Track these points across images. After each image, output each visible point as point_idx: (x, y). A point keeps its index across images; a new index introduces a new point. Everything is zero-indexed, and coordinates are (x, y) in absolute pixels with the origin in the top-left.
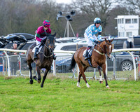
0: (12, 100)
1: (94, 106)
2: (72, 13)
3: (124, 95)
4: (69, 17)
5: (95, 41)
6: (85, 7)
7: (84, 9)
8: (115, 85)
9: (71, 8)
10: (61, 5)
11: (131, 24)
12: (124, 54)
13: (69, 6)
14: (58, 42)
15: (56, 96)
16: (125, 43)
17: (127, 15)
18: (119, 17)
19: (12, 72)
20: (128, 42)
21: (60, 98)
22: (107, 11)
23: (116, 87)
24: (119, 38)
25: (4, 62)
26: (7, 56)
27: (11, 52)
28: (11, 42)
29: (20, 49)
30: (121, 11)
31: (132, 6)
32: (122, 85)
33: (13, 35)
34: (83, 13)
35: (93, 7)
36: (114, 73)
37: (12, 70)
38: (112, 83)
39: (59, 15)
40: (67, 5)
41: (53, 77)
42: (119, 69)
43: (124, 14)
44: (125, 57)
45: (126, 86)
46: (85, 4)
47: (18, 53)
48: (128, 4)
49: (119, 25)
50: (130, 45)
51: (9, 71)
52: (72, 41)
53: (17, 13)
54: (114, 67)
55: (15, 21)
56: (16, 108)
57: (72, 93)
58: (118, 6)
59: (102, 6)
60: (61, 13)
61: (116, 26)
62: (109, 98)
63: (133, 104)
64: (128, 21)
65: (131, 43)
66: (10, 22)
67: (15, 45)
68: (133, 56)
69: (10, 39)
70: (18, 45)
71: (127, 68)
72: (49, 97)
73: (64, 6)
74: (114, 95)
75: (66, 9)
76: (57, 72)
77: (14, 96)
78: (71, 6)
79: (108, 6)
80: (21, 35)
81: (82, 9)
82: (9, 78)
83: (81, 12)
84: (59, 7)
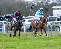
0: (6, 44)
1: (42, 47)
2: (33, 5)
3: (56, 42)
4: (31, 7)
5: (40, 18)
6: (38, 2)
7: (38, 3)
8: (52, 37)
9: (32, 3)
10: (28, 2)
11: (59, 10)
12: (56, 23)
13: (31, 2)
14: (27, 18)
15: (26, 42)
16: (56, 19)
17: (57, 6)
18: (54, 7)
19: (6, 32)
20: (57, 18)
21: (27, 43)
22: (48, 5)
23: (52, 38)
24: (54, 16)
25: (2, 27)
26: (4, 25)
27: (6, 23)
28: (5, 18)
29: (10, 21)
30: (55, 4)
31: (59, 2)
32: (55, 38)
33: (7, 15)
34: (38, 5)
35: (42, 2)
36: (52, 32)
37: (6, 30)
38: (51, 37)
39: (27, 6)
40: (30, 2)
41: (25, 34)
42: (54, 30)
43: (56, 6)
44: (56, 25)
45: (57, 38)
46: (38, 1)
47: (9, 23)
48: (58, 1)
49: (54, 11)
50: (59, 20)
51: (5, 31)
52: (33, 18)
53: (8, 5)
54: (52, 29)
55: (7, 9)
56: (8, 48)
57: (33, 41)
58: (53, 2)
59: (46, 2)
60: (28, 5)
61: (53, 11)
62: (49, 43)
63: (60, 46)
64: (58, 9)
65: (59, 19)
66: (5, 9)
67: (7, 20)
68: (60, 24)
69: (5, 17)
70: (9, 20)
71: (57, 30)
72: (23, 43)
73: (29, 2)
74: (51, 42)
75: (30, 3)
76: (26, 32)
77: (7, 42)
78: (32, 2)
79: (49, 2)
80: (10, 15)
81: (37, 4)
82: (5, 34)
83: (37, 5)
84: (27, 3)
